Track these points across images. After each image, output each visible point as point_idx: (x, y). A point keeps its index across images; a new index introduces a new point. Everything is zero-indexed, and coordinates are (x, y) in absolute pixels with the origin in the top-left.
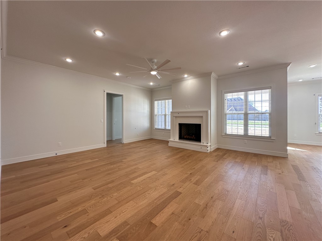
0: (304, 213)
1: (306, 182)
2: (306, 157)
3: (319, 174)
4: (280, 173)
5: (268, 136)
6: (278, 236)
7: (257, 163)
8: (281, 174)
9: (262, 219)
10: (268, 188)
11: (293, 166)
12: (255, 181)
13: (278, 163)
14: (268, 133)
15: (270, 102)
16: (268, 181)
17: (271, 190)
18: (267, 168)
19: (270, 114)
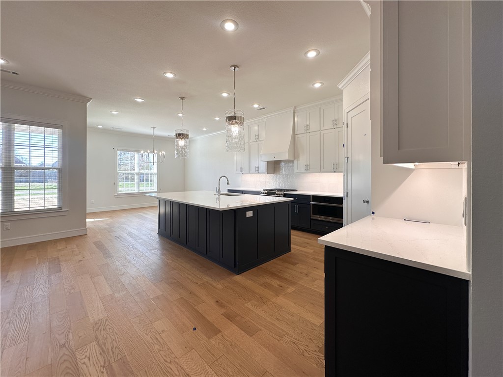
0: (117, 295)
1: (112, 257)
2: (107, 227)
3: (122, 243)
4: (80, 259)
5: (57, 207)
6: (94, 349)
7: (38, 259)
8: (81, 261)
9: (66, 345)
10: (66, 290)
11: (95, 243)
12: (41, 292)
13: (75, 246)
14: (57, 202)
15: (61, 150)
16: (64, 281)
17: (72, 291)
18: (59, 261)
19: (60, 170)
